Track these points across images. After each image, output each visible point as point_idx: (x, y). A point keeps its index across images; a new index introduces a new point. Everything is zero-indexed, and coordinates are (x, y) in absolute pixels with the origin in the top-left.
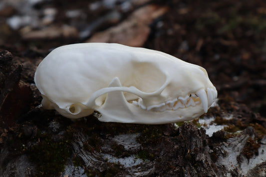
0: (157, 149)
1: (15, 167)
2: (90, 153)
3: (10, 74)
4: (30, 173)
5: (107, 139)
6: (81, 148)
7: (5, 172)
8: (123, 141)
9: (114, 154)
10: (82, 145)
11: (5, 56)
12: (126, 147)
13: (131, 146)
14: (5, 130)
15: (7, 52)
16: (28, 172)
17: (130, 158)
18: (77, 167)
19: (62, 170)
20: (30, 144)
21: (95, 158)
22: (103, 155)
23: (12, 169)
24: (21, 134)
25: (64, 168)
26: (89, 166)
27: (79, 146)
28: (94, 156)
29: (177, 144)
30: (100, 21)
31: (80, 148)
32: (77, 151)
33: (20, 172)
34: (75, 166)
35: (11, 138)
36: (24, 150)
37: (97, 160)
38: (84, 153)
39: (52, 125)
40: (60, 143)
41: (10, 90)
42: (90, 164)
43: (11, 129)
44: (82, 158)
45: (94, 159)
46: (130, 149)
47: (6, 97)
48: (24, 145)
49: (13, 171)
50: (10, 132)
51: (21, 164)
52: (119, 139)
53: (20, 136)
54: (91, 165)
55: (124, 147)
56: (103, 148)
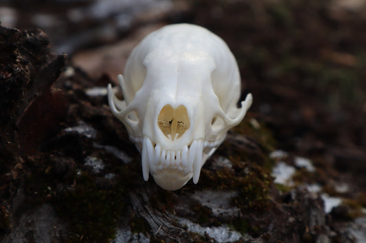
0: (263, 219)
1: (33, 222)
2: (160, 213)
3: (42, 67)
4: (58, 235)
5: (184, 194)
6: (146, 203)
7: (18, 229)
8: (209, 201)
9: (194, 220)
10: (146, 199)
11: (37, 37)
12: (215, 211)
13: (222, 211)
14: (21, 159)
15: (40, 32)
16: (55, 233)
17: (221, 228)
18: (136, 234)
19: (111, 235)
20: (61, 187)
21: (169, 222)
22: (179, 219)
23: (28, 225)
24: (49, 168)
25: (114, 232)
26: (158, 233)
27: (143, 200)
28: (167, 219)
29: (292, 215)
30: (86, 37)
31: (143, 203)
32: (137, 208)
33: (41, 232)
34: (133, 231)
35: (29, 174)
36: (49, 195)
37: (172, 226)
38: (150, 212)
39: (91, 162)
40: (110, 192)
41: (37, 94)
42: (159, 231)
43: (31, 158)
44: (146, 220)
45: (167, 224)
46: (222, 214)
47: (31, 103)
48: (49, 188)
49: (31, 229)
50: (28, 164)
51: (42, 218)
52: (201, 197)
53: (47, 171)
54: (162, 233)
55: (211, 210)
56: (178, 208)
